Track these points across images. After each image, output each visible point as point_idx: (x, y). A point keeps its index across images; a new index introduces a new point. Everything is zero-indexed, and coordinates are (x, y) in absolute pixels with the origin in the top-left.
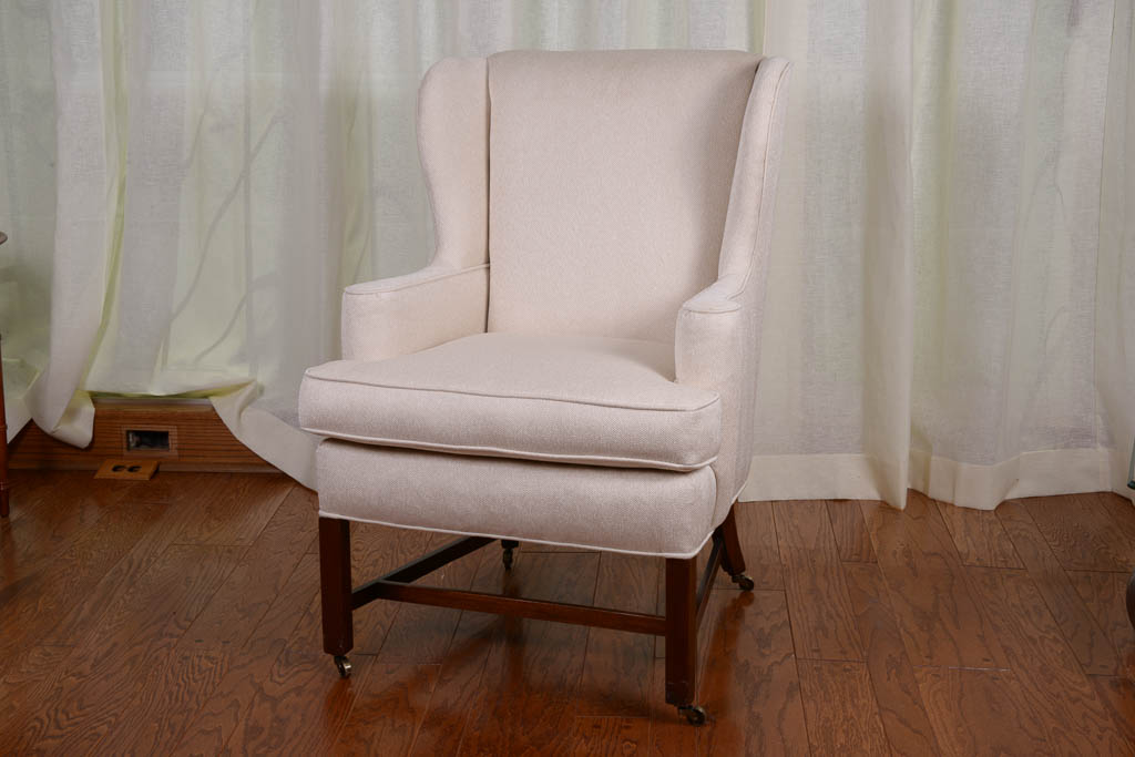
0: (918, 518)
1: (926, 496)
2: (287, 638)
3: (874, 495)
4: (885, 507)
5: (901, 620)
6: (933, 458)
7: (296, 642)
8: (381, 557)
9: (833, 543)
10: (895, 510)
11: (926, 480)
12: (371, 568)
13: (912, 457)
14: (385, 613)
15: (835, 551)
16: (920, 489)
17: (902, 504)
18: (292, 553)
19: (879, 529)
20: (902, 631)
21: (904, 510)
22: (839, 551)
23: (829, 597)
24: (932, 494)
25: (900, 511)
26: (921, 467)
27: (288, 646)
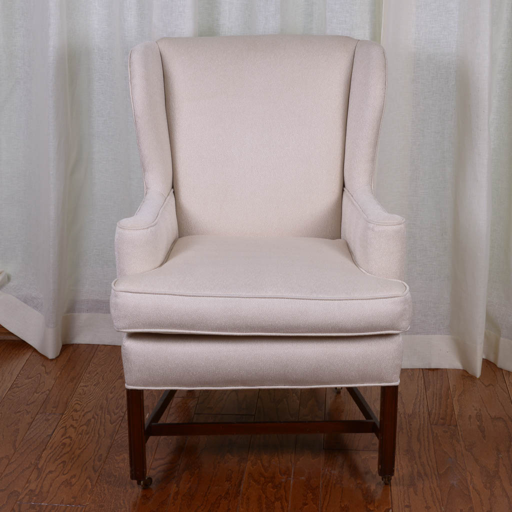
0: (489, 385)
1: (496, 365)
2: (20, 490)
3: (458, 365)
4: (465, 375)
5: (472, 479)
6: (502, 339)
7: (26, 494)
8: (93, 417)
9: (426, 409)
10: (472, 378)
11: (496, 354)
12: (85, 427)
13: (487, 337)
14: (94, 468)
15: (426, 415)
16: (492, 360)
17: (478, 374)
18: (28, 413)
19: (460, 395)
20: (471, 488)
21: (479, 379)
22: (429, 414)
23: (420, 458)
24: (500, 365)
25: (476, 378)
26: (492, 344)
27: (21, 497)
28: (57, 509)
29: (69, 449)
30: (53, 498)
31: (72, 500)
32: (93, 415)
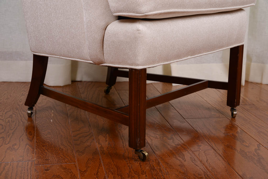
28: (10, 165)
29: (4, 131)
30: (4, 159)
31: (21, 158)
32: (13, 113)
